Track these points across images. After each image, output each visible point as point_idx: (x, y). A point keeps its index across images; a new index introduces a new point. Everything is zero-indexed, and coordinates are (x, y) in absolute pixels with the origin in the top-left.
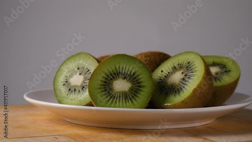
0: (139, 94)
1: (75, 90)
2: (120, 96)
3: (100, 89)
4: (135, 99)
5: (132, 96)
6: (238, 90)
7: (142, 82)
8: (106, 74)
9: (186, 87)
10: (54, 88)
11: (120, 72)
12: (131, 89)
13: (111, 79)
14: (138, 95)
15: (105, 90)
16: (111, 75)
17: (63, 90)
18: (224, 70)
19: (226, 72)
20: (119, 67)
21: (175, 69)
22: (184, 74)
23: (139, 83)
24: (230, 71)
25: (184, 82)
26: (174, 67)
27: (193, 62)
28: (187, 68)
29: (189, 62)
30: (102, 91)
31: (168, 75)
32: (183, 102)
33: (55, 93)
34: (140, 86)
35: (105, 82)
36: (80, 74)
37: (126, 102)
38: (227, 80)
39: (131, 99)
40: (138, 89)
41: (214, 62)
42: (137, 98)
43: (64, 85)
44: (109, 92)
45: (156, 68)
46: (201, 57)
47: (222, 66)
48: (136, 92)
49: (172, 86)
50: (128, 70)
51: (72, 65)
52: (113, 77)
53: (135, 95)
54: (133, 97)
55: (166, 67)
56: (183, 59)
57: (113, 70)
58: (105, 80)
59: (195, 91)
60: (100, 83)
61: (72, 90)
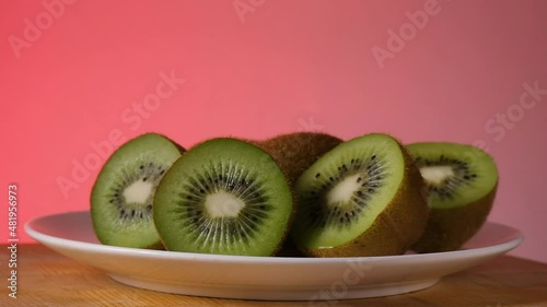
0: (262, 223)
1: (133, 212)
2: (219, 229)
3: (178, 211)
4: (252, 235)
5: (245, 227)
6: (495, 216)
7: (267, 198)
8: (192, 180)
9: (363, 210)
10: (92, 209)
11: (221, 176)
12: (245, 213)
13: (202, 191)
14: (259, 226)
15: (189, 216)
16: (202, 181)
18: (462, 173)
19: (467, 178)
20: (220, 165)
21: (344, 171)
22: (361, 183)
23: (262, 200)
24: (474, 176)
25: (360, 199)
26: (344, 166)
27: (382, 157)
29: (374, 157)
30: (182, 217)
31: (329, 184)
32: (356, 242)
33: (93, 219)
34: (263, 207)
35: (189, 198)
36: (145, 180)
37: (232, 241)
38: (469, 193)
39: (243, 235)
40: (258, 214)
41: (442, 157)
42: (256, 233)
43: (111, 202)
44: (196, 220)
45: (306, 168)
46: (401, 146)
47: (459, 165)
48: (255, 219)
49: (336, 208)
50: (239, 171)
51: (130, 161)
52: (207, 187)
53: (253, 227)
54: (248, 231)
55: (327, 165)
56: (361, 150)
57: (206, 173)
58: (188, 193)
59: (382, 217)
60: (179, 199)
61: (126, 212)
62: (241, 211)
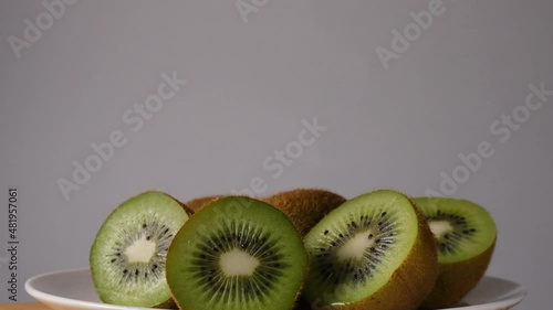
0: (277, 281)
1: (137, 273)
2: (234, 287)
3: (191, 270)
4: (267, 294)
5: (260, 285)
6: (492, 271)
7: (281, 256)
8: (204, 239)
9: (378, 266)
10: (92, 269)
11: (234, 234)
12: (259, 272)
13: (216, 250)
14: (274, 284)
15: (203, 274)
16: (216, 240)
17: (111, 273)
18: (460, 228)
19: (466, 232)
20: (233, 223)
21: (354, 228)
22: (373, 240)
23: (276, 258)
24: (473, 230)
25: (373, 255)
26: (353, 222)
27: (393, 213)
28: (380, 226)
29: (384, 214)
30: (195, 276)
31: (338, 241)
32: (372, 298)
33: (94, 279)
34: (277, 265)
35: (203, 256)
36: (148, 238)
37: (247, 300)
38: (467, 249)
39: (258, 293)
40: (273, 272)
41: (439, 212)
42: (271, 292)
43: (113, 261)
44: (210, 279)
45: (313, 226)
46: (410, 201)
47: (457, 220)
48: (270, 277)
49: (348, 265)
50: (253, 230)
51: (131, 218)
52: (220, 246)
53: (267, 284)
54: (263, 288)
55: (334, 224)
56: (371, 207)
57: (219, 231)
58: (201, 251)
59: (398, 273)
60: (192, 258)
61: (131, 272)
62: (256, 269)
